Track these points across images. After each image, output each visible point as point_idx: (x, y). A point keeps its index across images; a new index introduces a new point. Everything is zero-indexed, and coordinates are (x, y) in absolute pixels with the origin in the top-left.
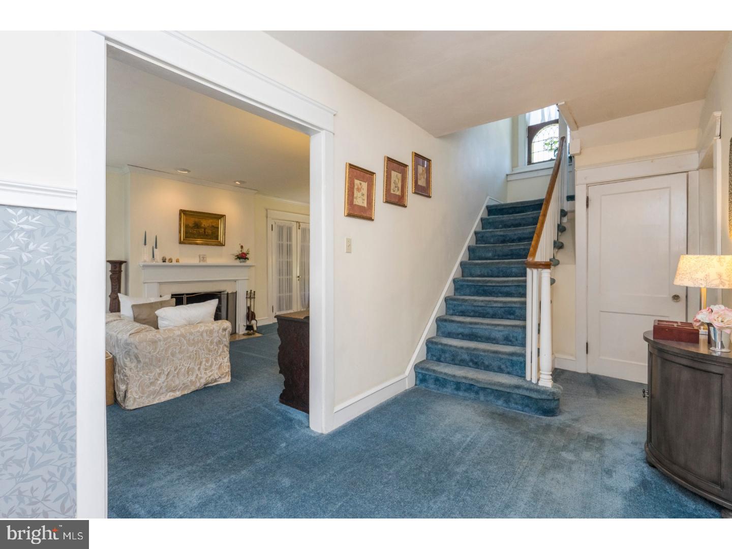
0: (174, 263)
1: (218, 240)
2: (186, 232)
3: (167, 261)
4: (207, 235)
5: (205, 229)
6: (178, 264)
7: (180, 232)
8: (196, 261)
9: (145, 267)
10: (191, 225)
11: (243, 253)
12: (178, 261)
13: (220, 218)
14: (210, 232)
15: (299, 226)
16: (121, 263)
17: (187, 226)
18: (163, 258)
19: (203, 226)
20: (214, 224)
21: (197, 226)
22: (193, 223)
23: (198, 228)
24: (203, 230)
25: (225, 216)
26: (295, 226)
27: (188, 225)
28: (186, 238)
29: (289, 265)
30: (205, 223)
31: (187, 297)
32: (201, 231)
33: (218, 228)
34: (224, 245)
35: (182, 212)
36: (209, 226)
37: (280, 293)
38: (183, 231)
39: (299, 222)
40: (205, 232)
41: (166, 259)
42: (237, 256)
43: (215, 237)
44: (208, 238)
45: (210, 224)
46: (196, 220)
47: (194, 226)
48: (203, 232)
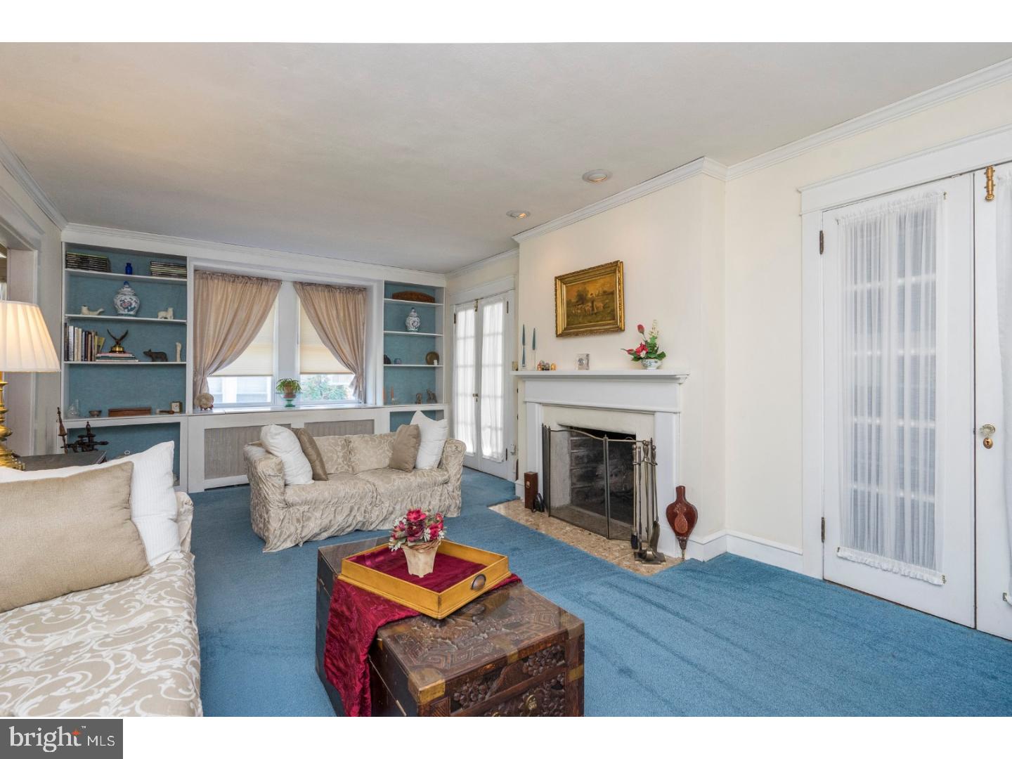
0: (551, 371)
1: (614, 319)
2: (568, 315)
4: (596, 314)
5: (593, 303)
6: (555, 373)
8: (574, 368)
10: (574, 300)
12: (553, 367)
13: (615, 271)
14: (601, 305)
17: (568, 304)
20: (609, 287)
21: (582, 299)
22: (576, 294)
23: (583, 303)
24: (590, 304)
25: (622, 262)
27: (569, 301)
28: (565, 325)
32: (587, 309)
33: (613, 293)
34: (623, 329)
35: (559, 280)
36: (598, 296)
43: (609, 313)
44: (599, 319)
45: (601, 289)
46: (580, 289)
47: (577, 302)
48: (591, 309)
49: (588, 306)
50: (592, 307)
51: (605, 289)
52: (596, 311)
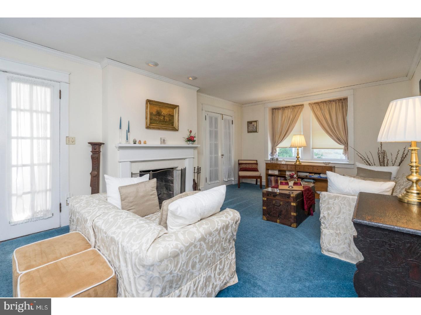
0: (142, 145)
1: (173, 126)
2: (151, 119)
3: (137, 142)
4: (165, 122)
5: (164, 117)
6: (145, 145)
7: (146, 118)
8: (158, 143)
9: (121, 148)
10: (154, 113)
11: (192, 137)
12: (145, 143)
13: (175, 108)
14: (168, 119)
15: (222, 117)
16: (100, 144)
17: (151, 114)
18: (134, 140)
19: (163, 114)
20: (171, 113)
21: (159, 114)
22: (156, 111)
23: (159, 116)
24: (163, 117)
25: (178, 106)
26: (220, 117)
27: (152, 112)
28: (150, 123)
29: (216, 146)
30: (165, 112)
31: (153, 174)
32: (161, 118)
33: (173, 116)
34: (178, 130)
35: (149, 102)
36: (167, 115)
37: (211, 167)
38: (149, 118)
39: (222, 115)
40: (164, 120)
41: (136, 141)
42: (188, 139)
43: (171, 123)
44: (166, 124)
45: (168, 113)
46: (158, 109)
47: (156, 114)
48: (163, 119)
49: (162, 118)
50: (164, 118)
51: (170, 113)
52: (165, 121)
